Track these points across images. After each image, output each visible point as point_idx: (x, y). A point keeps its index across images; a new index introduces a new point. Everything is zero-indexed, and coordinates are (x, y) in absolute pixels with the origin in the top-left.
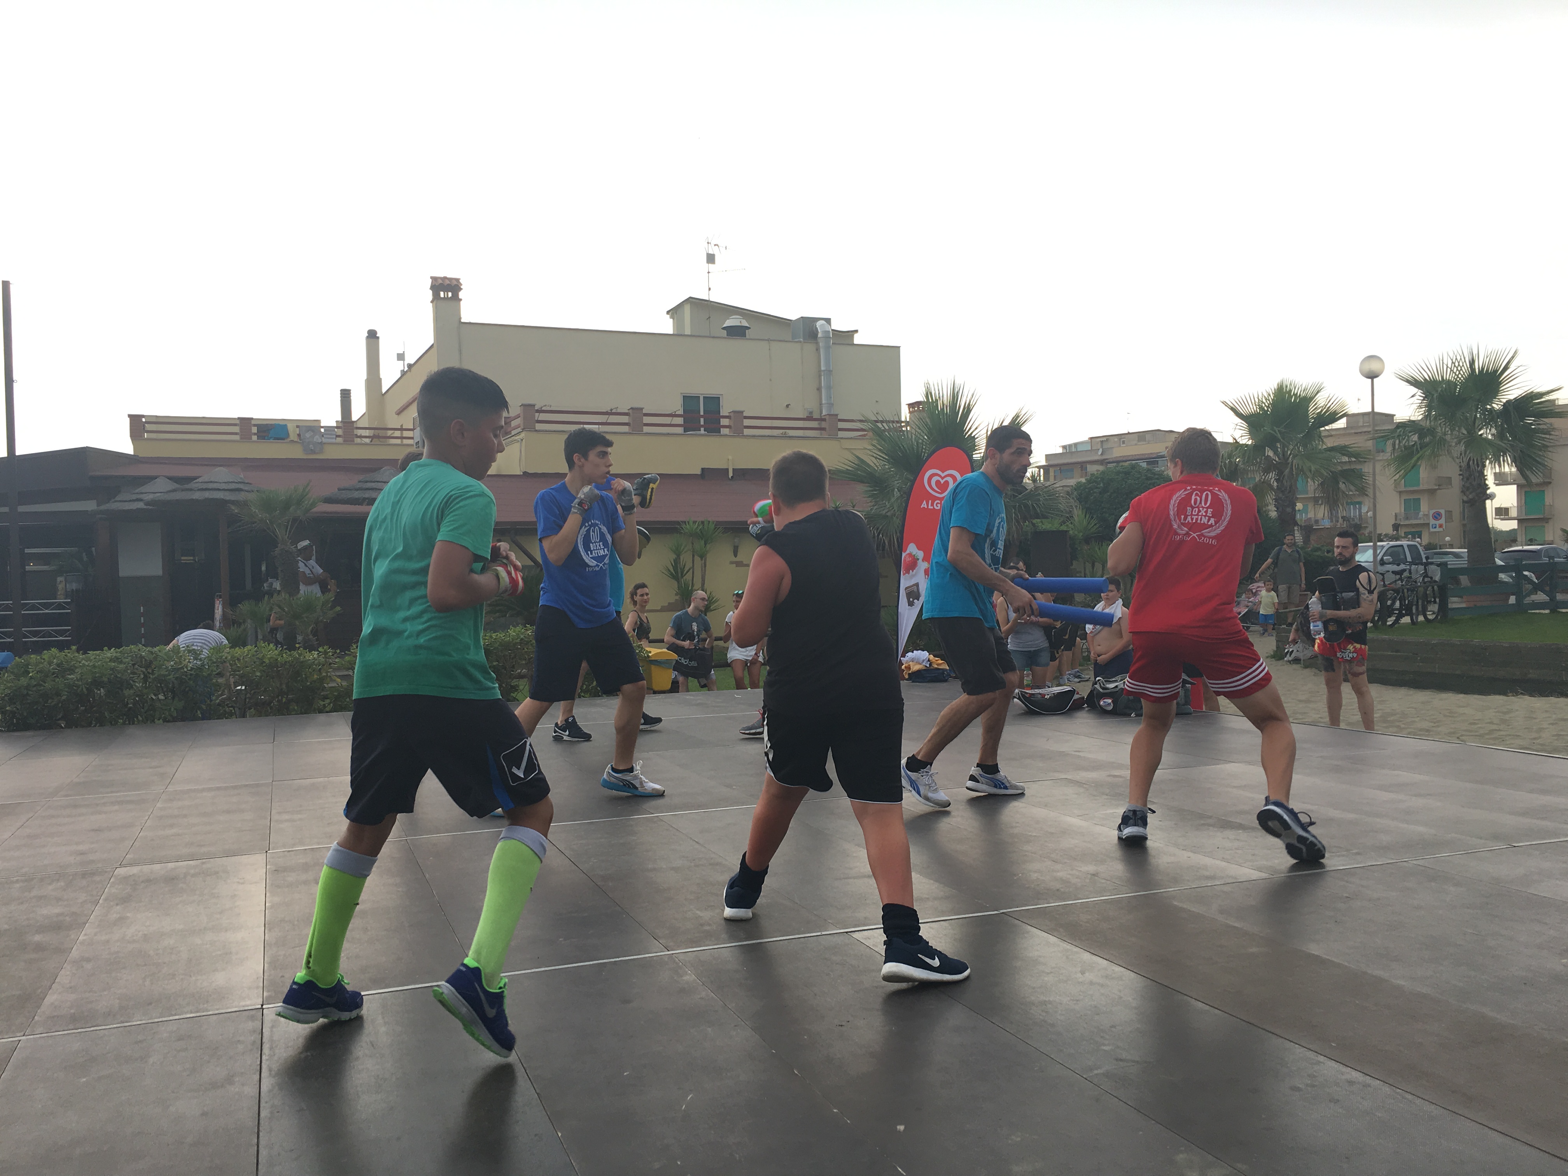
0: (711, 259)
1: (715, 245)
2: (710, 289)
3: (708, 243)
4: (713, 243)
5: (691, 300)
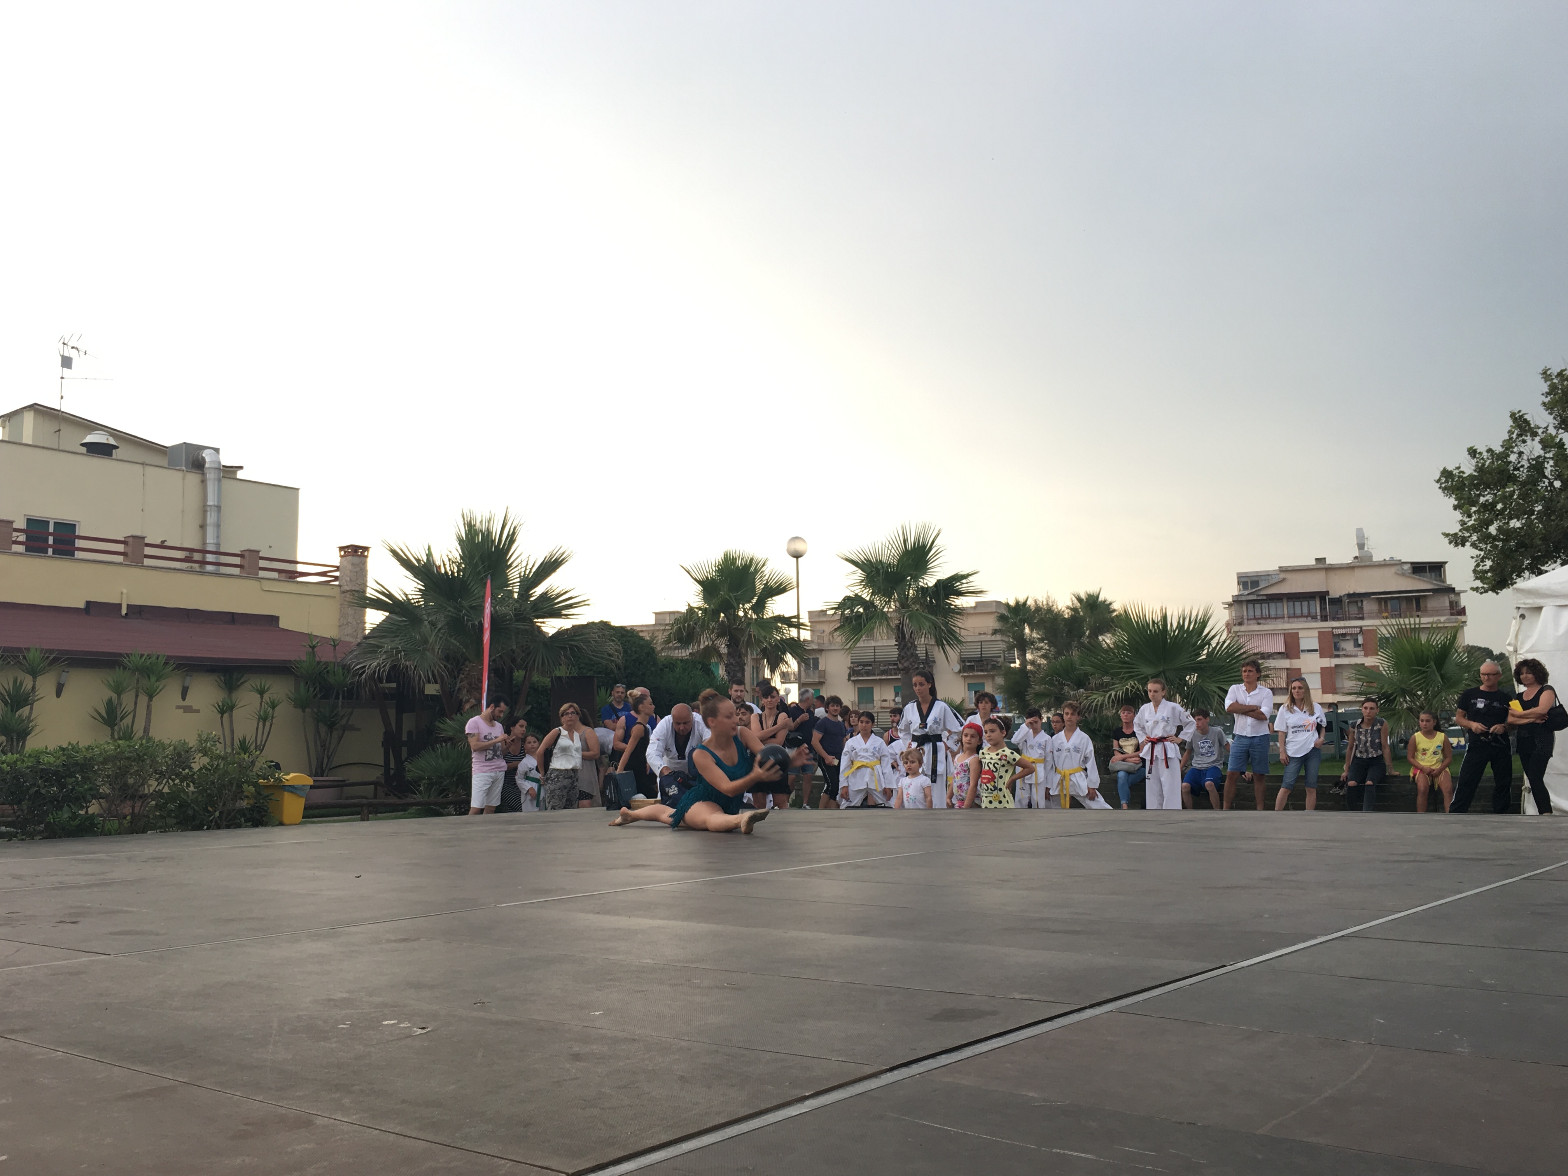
0: (67, 362)
1: (73, 348)
2: (62, 397)
3: (64, 344)
4: (71, 344)
5: (37, 407)
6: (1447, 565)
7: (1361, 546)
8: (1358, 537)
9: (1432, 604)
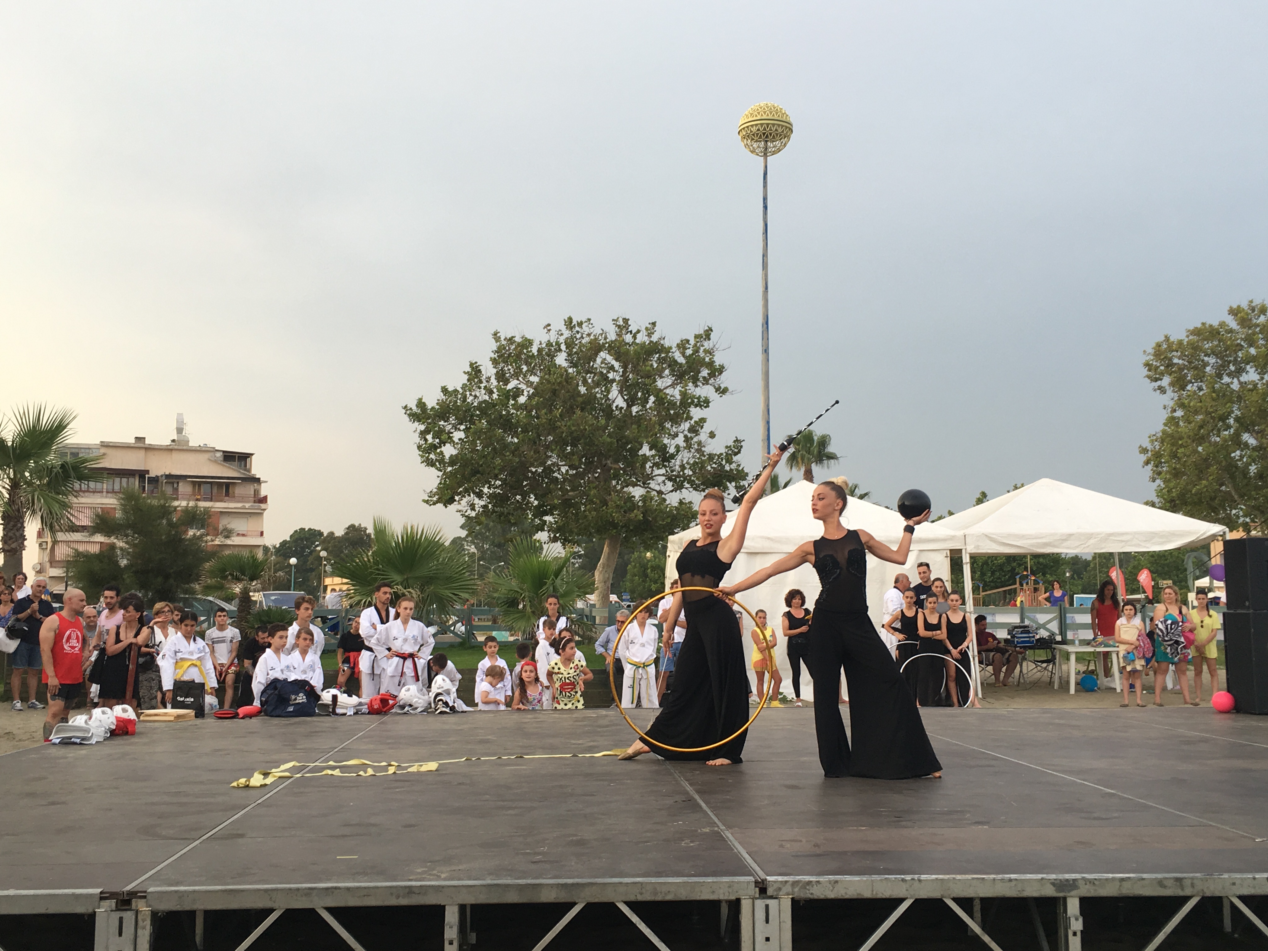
6: (253, 457)
7: (180, 430)
8: (177, 422)
9: (238, 491)
